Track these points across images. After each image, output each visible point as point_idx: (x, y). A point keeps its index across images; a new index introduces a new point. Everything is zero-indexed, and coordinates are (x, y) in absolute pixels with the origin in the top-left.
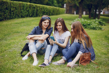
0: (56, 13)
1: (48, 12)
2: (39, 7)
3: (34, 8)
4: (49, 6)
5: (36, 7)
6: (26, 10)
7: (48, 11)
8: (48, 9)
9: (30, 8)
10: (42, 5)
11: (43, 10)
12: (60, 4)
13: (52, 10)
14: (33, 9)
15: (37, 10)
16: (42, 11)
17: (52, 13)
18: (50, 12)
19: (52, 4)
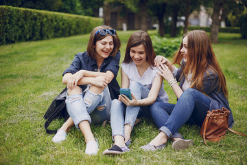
0: (82, 29)
1: (66, 28)
2: (46, 16)
3: (35, 19)
4: (67, 15)
5: (38, 17)
6: (17, 25)
7: (66, 25)
8: (65, 20)
9: (25, 19)
10: (52, 13)
11: (55, 23)
12: (90, 10)
13: (74, 23)
14: (33, 22)
15: (42, 24)
16: (53, 25)
17: (75, 30)
18: (70, 28)
19: (72, 9)
